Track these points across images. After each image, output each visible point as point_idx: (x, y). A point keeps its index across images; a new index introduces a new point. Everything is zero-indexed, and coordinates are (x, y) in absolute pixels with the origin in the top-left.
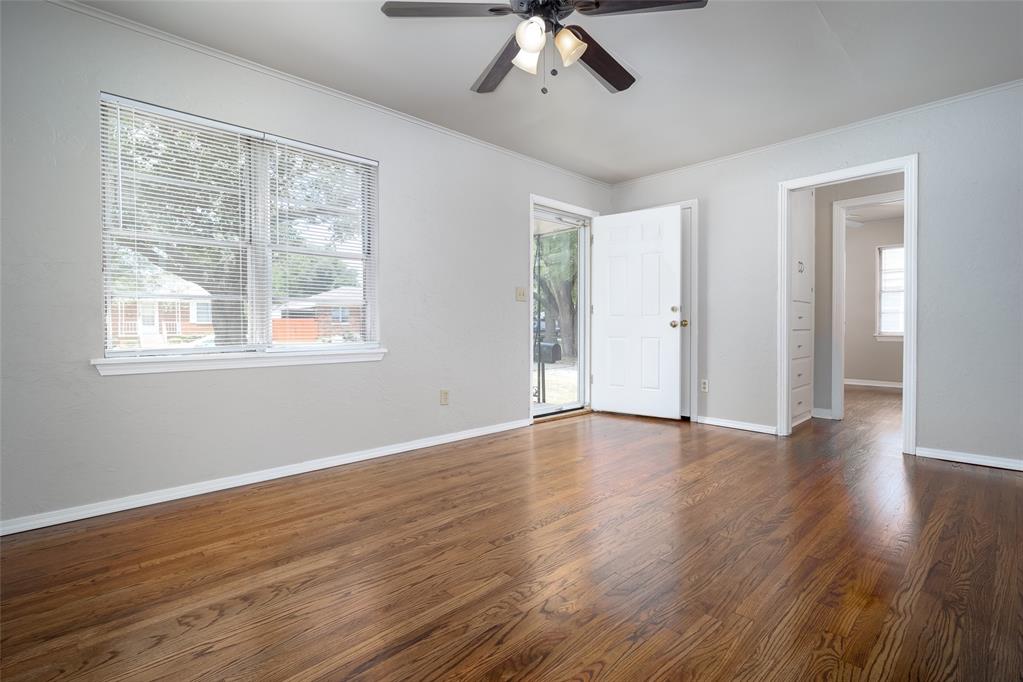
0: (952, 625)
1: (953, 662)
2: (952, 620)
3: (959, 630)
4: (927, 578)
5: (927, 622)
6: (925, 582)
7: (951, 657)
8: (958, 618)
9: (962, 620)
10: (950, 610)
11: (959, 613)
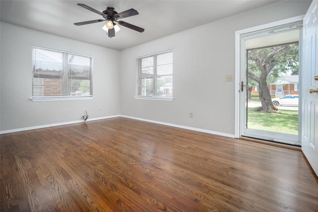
0: (10, 194)
1: (6, 184)
2: (11, 195)
3: (7, 193)
4: (29, 204)
5: (18, 188)
6: (28, 201)
7: (7, 185)
8: (9, 197)
9: (7, 197)
10: (14, 198)
11: (10, 199)
